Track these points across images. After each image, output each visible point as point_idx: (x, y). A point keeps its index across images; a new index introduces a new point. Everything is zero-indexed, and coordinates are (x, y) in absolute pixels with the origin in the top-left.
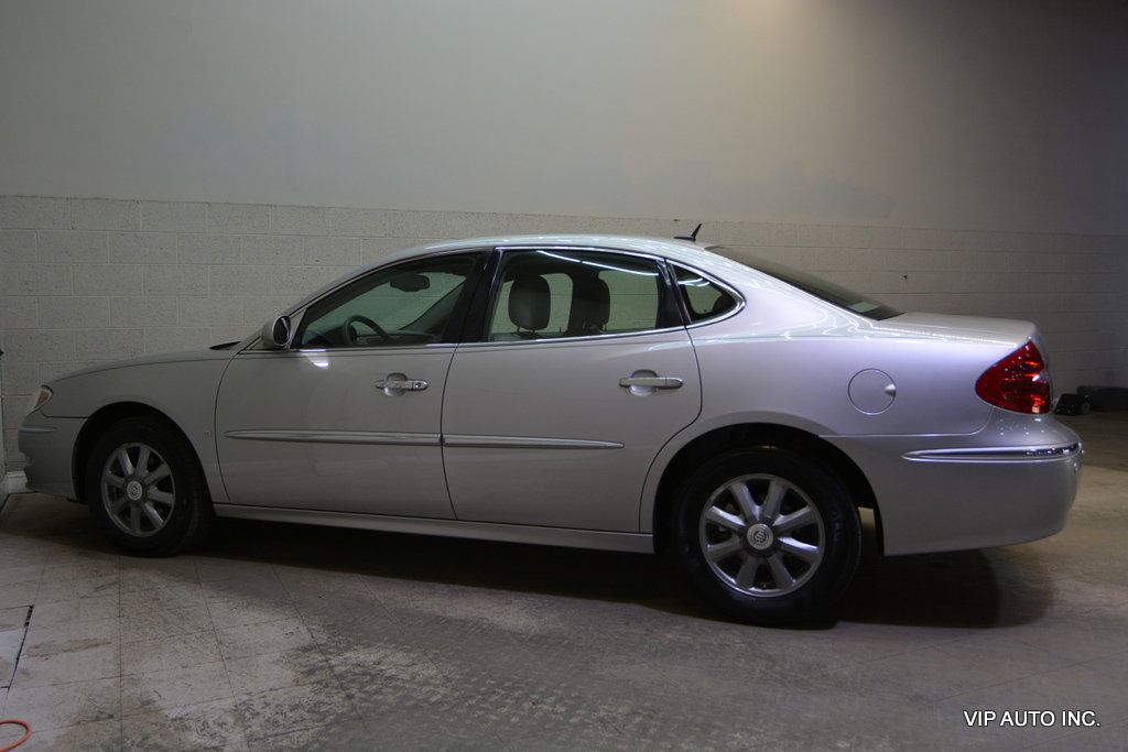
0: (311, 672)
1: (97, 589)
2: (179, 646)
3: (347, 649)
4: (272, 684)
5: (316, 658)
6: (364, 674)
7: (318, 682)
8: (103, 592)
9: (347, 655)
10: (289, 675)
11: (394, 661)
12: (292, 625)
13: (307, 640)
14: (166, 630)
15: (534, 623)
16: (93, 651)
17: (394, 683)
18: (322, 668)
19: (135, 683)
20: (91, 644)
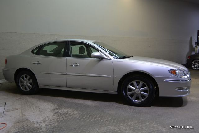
0: (56, 113)
1: (17, 100)
2: (32, 109)
3: (62, 109)
4: (49, 115)
5: (56, 111)
6: (65, 113)
7: (57, 115)
8: (18, 100)
9: (62, 110)
10: (52, 114)
11: (70, 111)
12: (52, 105)
13: (54, 108)
14: (30, 107)
15: (93, 104)
16: (17, 110)
17: (70, 115)
18: (57, 112)
19: (25, 116)
20: (16, 109)
